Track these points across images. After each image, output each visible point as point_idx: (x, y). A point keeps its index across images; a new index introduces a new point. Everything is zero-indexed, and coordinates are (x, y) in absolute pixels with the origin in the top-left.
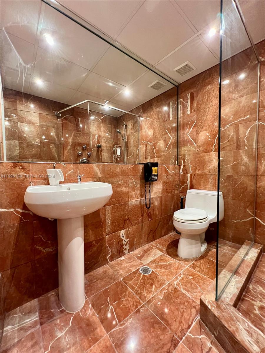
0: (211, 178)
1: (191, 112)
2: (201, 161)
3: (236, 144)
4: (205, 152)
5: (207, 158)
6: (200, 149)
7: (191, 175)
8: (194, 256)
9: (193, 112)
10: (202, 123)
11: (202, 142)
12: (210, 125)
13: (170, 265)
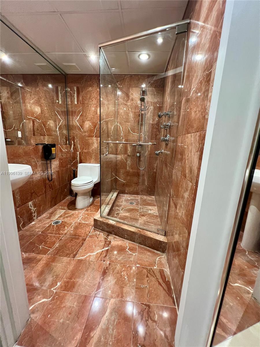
0: (94, 155)
1: (78, 103)
2: (87, 143)
3: (107, 134)
4: (89, 137)
5: (90, 141)
6: (86, 134)
7: (80, 153)
8: (86, 206)
9: (79, 103)
10: (86, 114)
11: (87, 129)
12: (92, 118)
13: (73, 214)
